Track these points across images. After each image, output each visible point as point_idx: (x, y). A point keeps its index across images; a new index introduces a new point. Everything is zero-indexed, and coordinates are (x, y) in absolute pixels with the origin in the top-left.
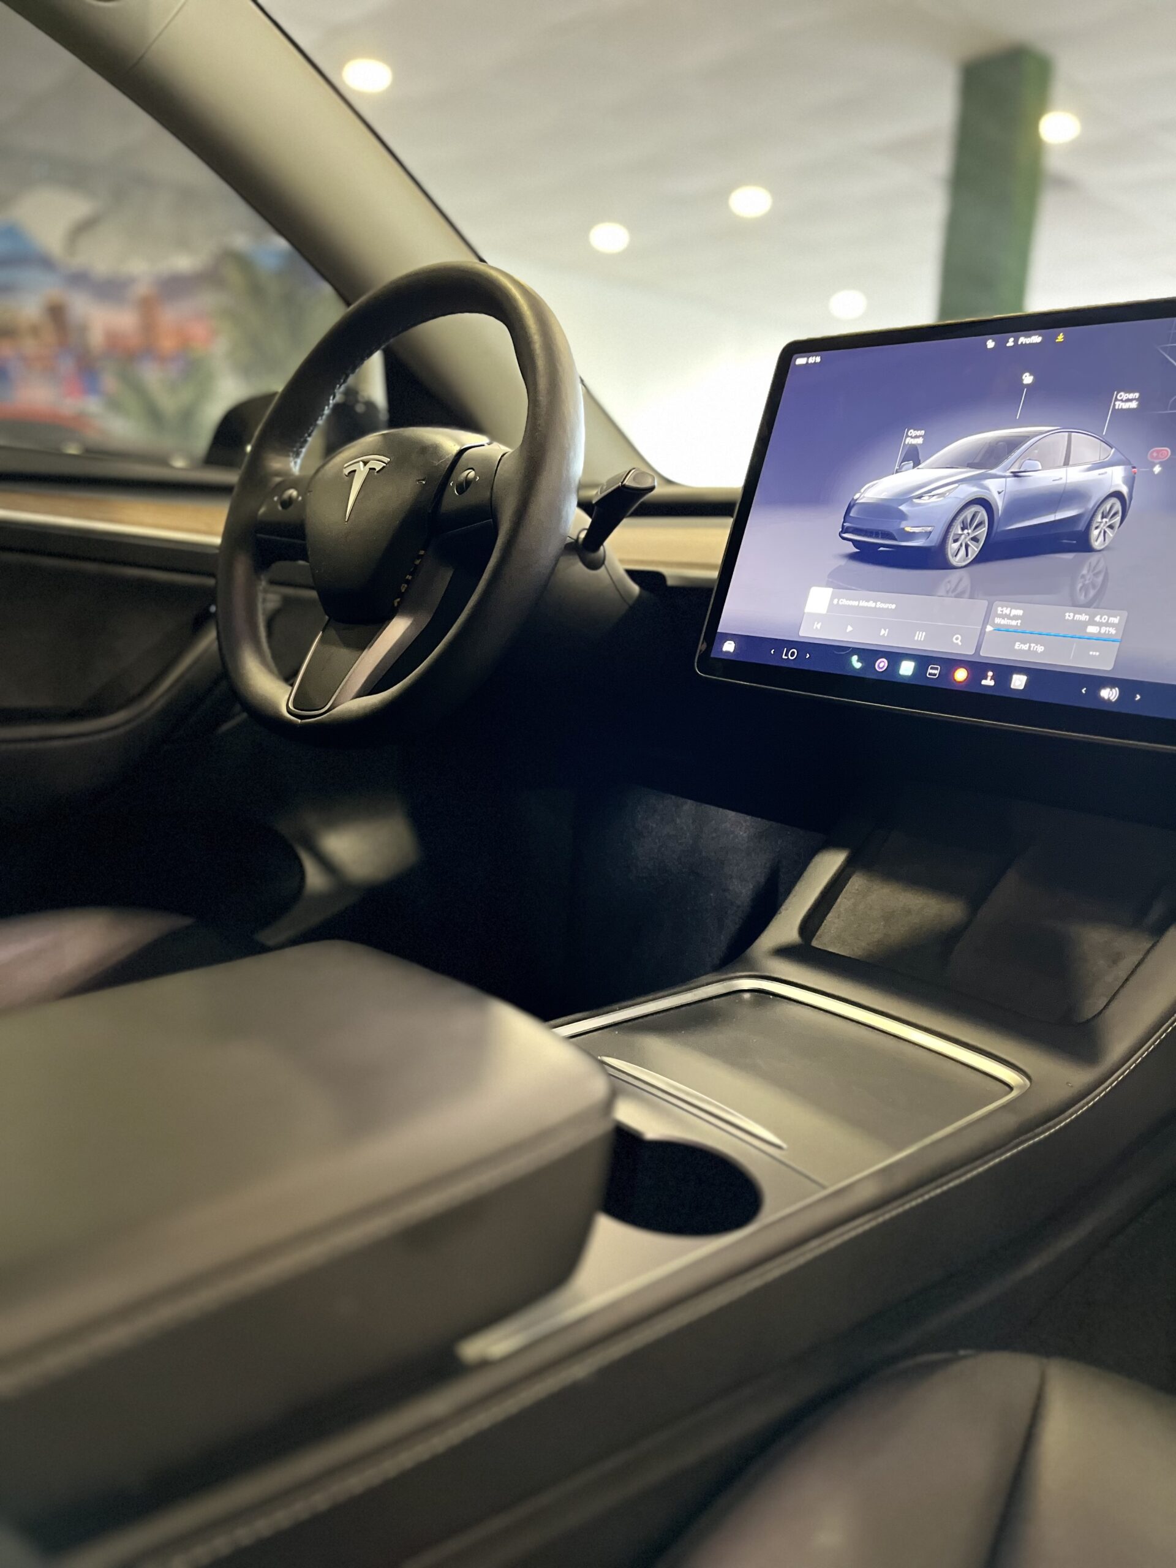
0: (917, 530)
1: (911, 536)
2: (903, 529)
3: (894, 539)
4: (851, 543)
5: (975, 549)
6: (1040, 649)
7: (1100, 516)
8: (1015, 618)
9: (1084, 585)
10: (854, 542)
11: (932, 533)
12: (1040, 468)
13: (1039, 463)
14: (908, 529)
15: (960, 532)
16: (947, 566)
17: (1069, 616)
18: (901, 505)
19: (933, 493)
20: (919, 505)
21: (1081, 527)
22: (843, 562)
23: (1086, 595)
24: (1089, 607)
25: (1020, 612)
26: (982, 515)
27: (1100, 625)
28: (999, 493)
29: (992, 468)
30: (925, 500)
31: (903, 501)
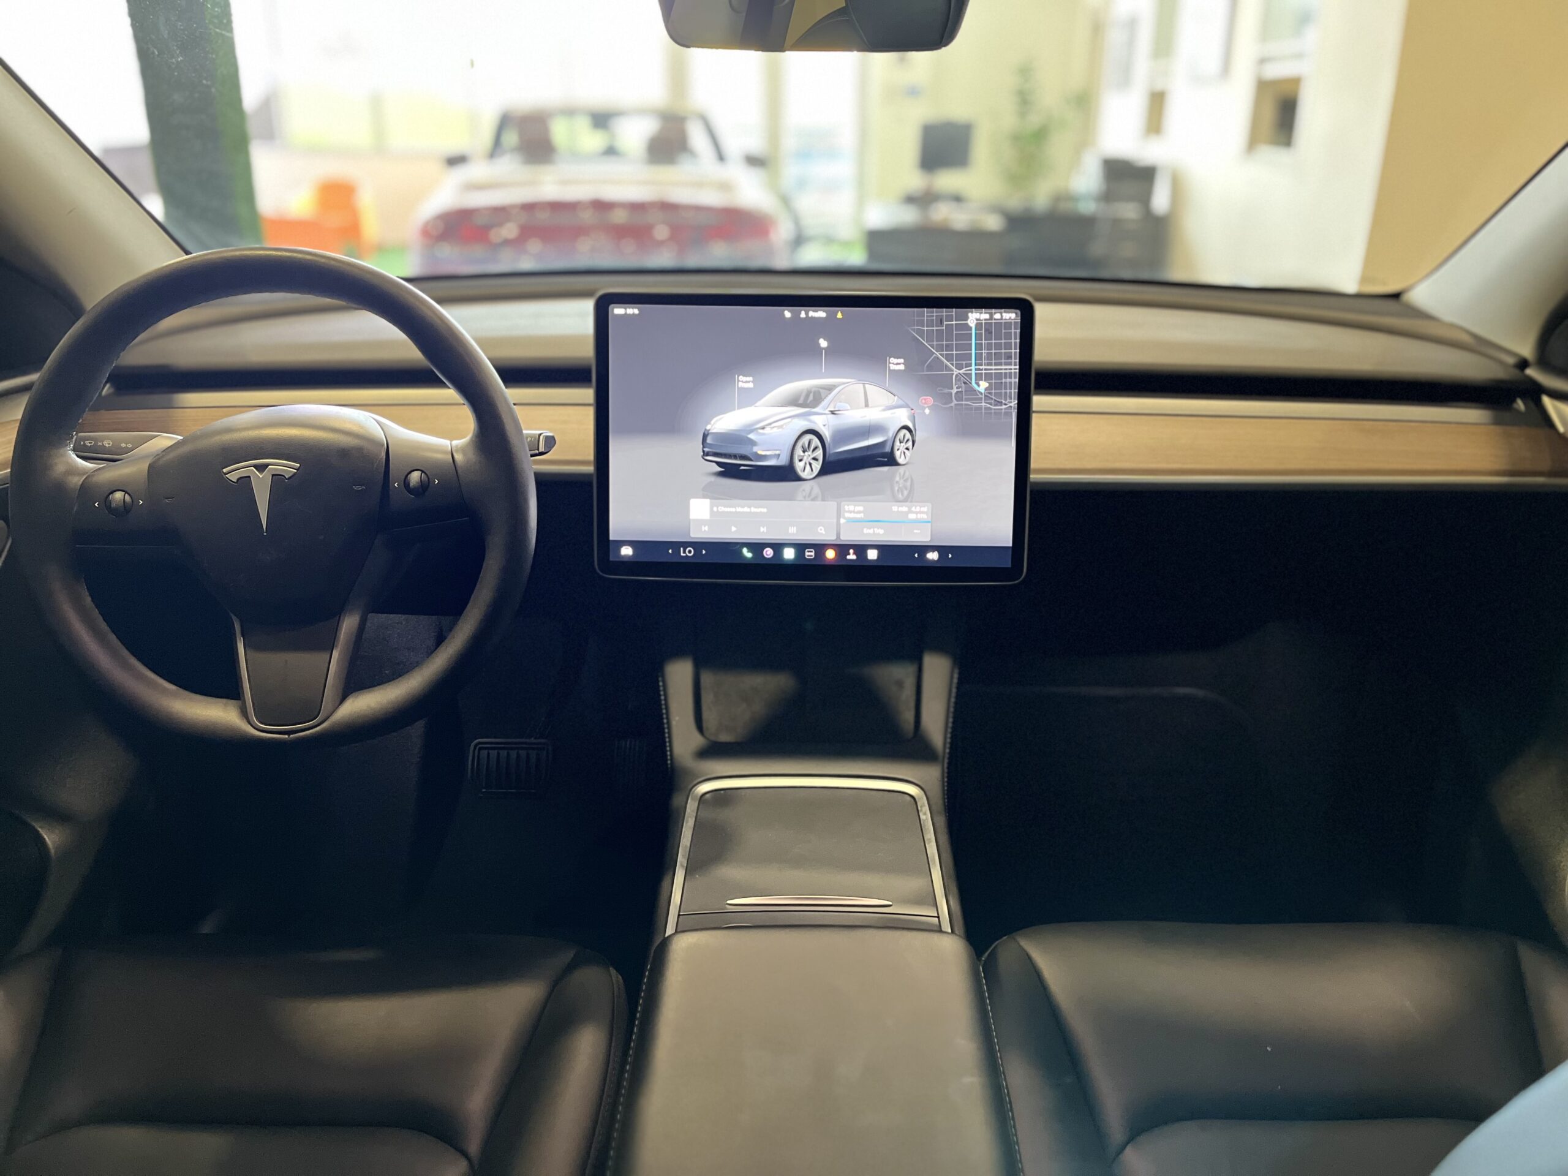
0: (768, 453)
1: (764, 457)
2: (756, 453)
3: (751, 460)
4: (714, 464)
5: (817, 466)
6: (881, 531)
7: (898, 442)
8: (859, 512)
9: (899, 488)
10: (718, 463)
11: (781, 456)
12: (849, 408)
13: (847, 405)
14: (760, 452)
15: (802, 454)
16: (799, 479)
17: (895, 509)
18: (748, 434)
19: (772, 426)
20: (764, 434)
21: (888, 449)
22: (713, 479)
23: (902, 494)
24: (906, 502)
25: (861, 508)
26: (816, 442)
27: (917, 513)
28: (824, 426)
29: (814, 408)
30: (767, 430)
31: (751, 431)
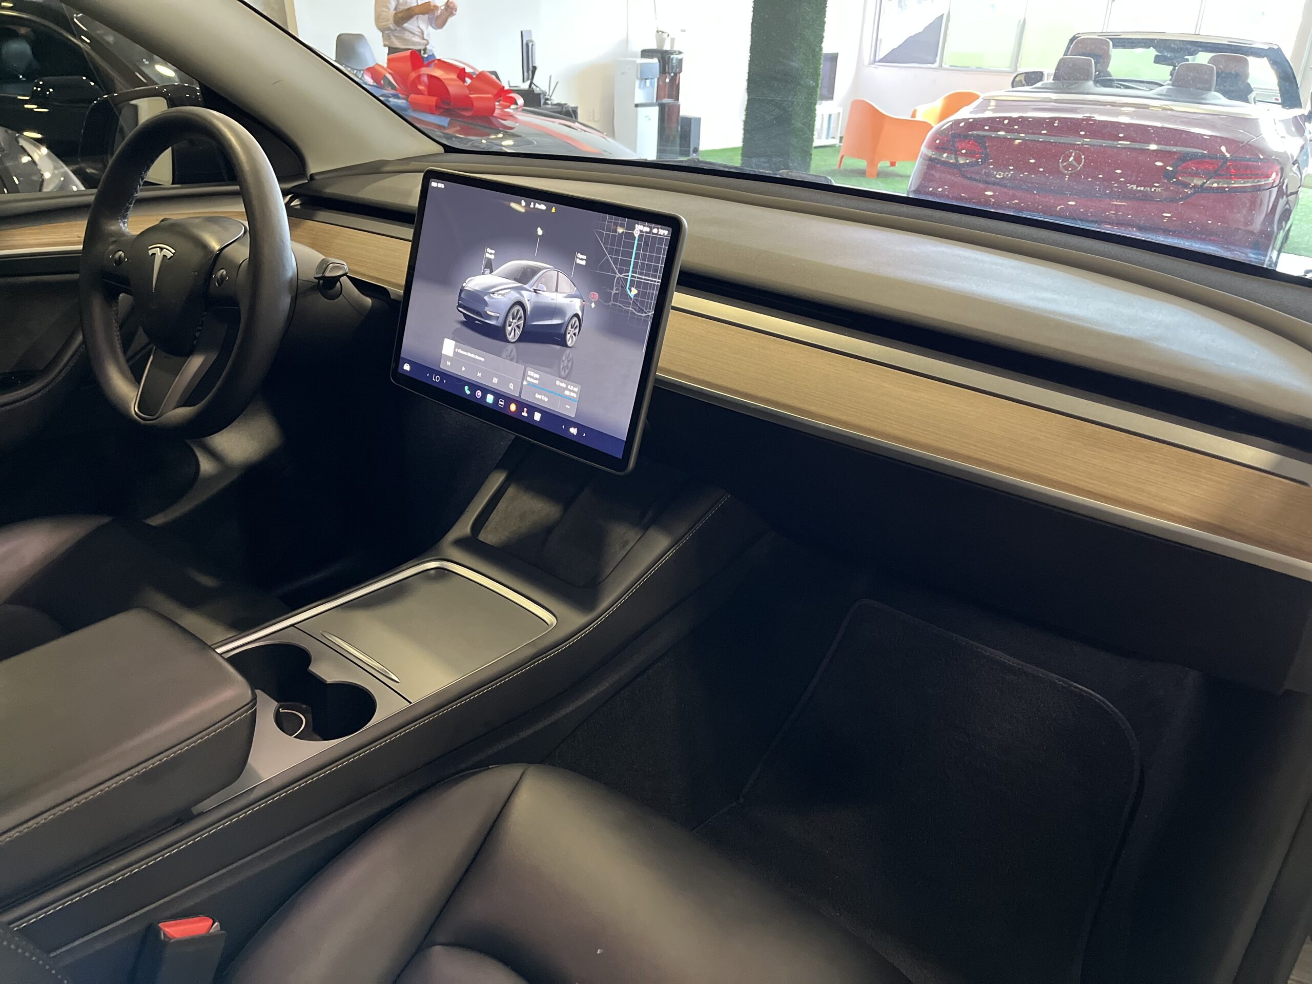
0: (493, 314)
1: (489, 317)
2: (486, 312)
3: (481, 316)
4: (462, 314)
5: (518, 333)
6: (546, 399)
7: (570, 327)
8: (536, 379)
9: (564, 366)
10: (465, 315)
11: (499, 318)
12: (545, 290)
13: (545, 287)
14: (488, 312)
15: (511, 320)
16: (506, 340)
17: (558, 383)
18: (485, 296)
19: (500, 292)
20: (493, 298)
21: (562, 331)
22: (459, 326)
23: (565, 372)
24: (566, 379)
25: (537, 376)
26: (521, 313)
27: (570, 391)
28: (528, 300)
29: (525, 284)
30: (495, 296)
31: (486, 294)
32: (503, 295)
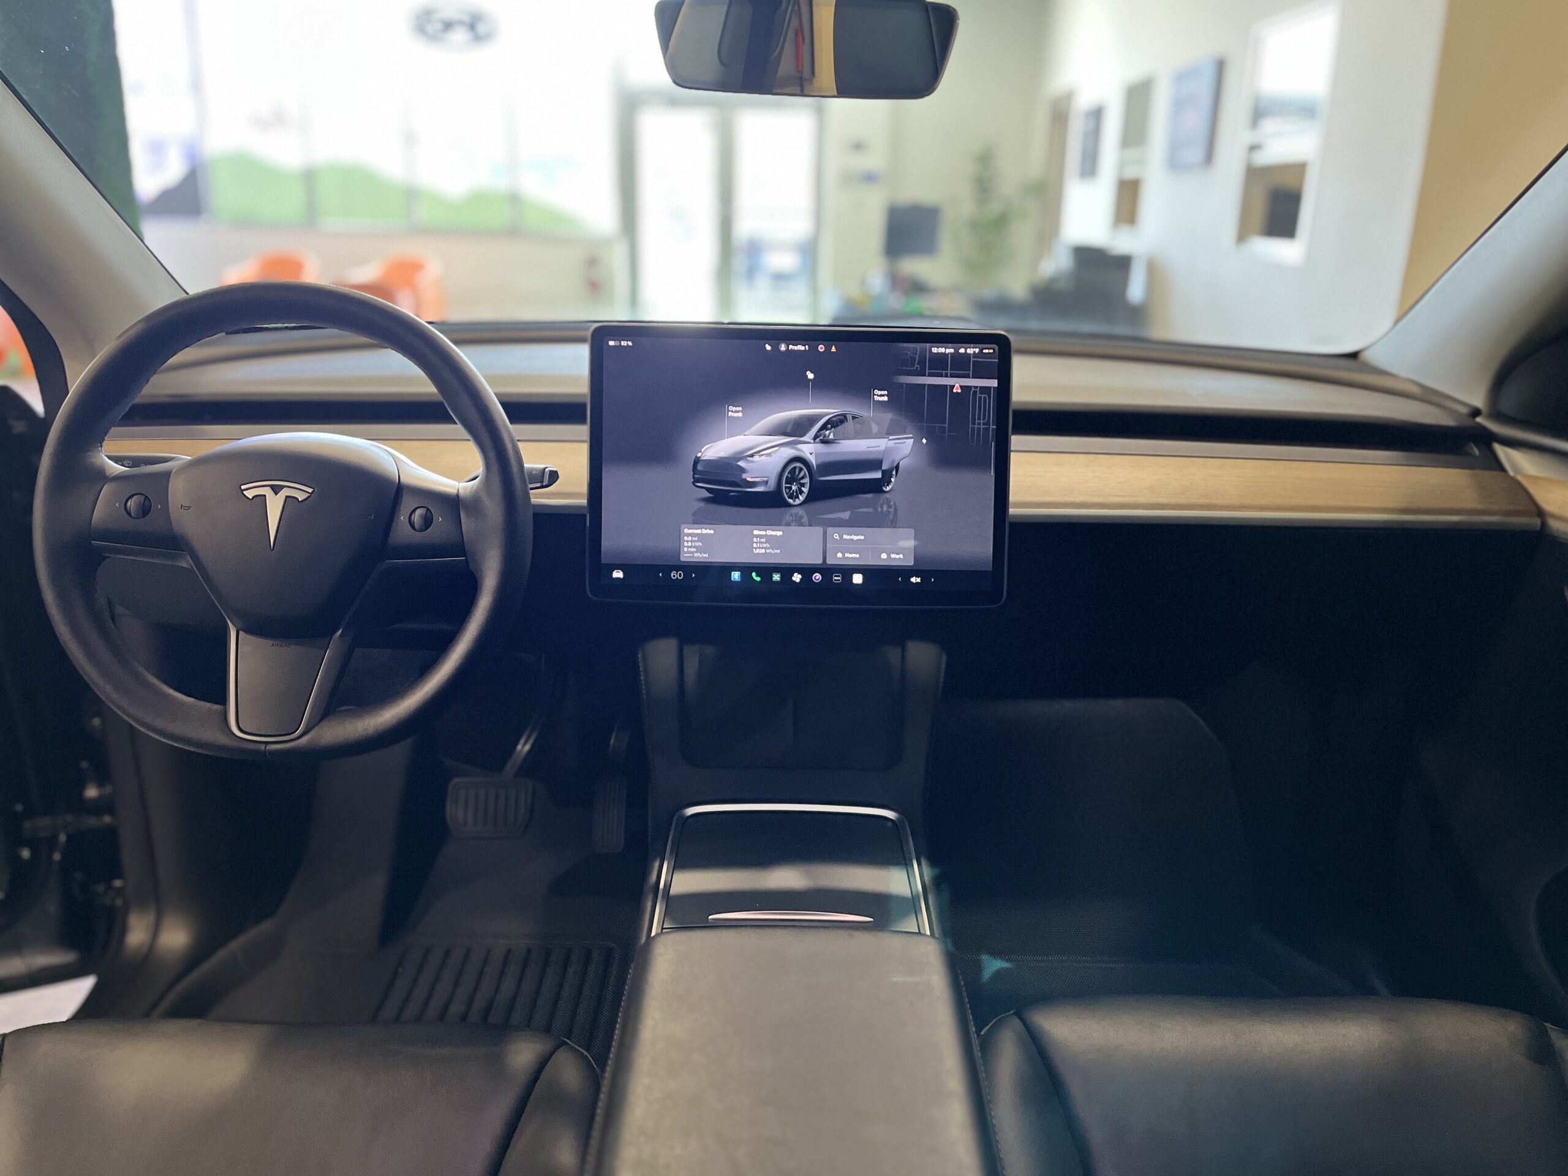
32: (769, 455)
